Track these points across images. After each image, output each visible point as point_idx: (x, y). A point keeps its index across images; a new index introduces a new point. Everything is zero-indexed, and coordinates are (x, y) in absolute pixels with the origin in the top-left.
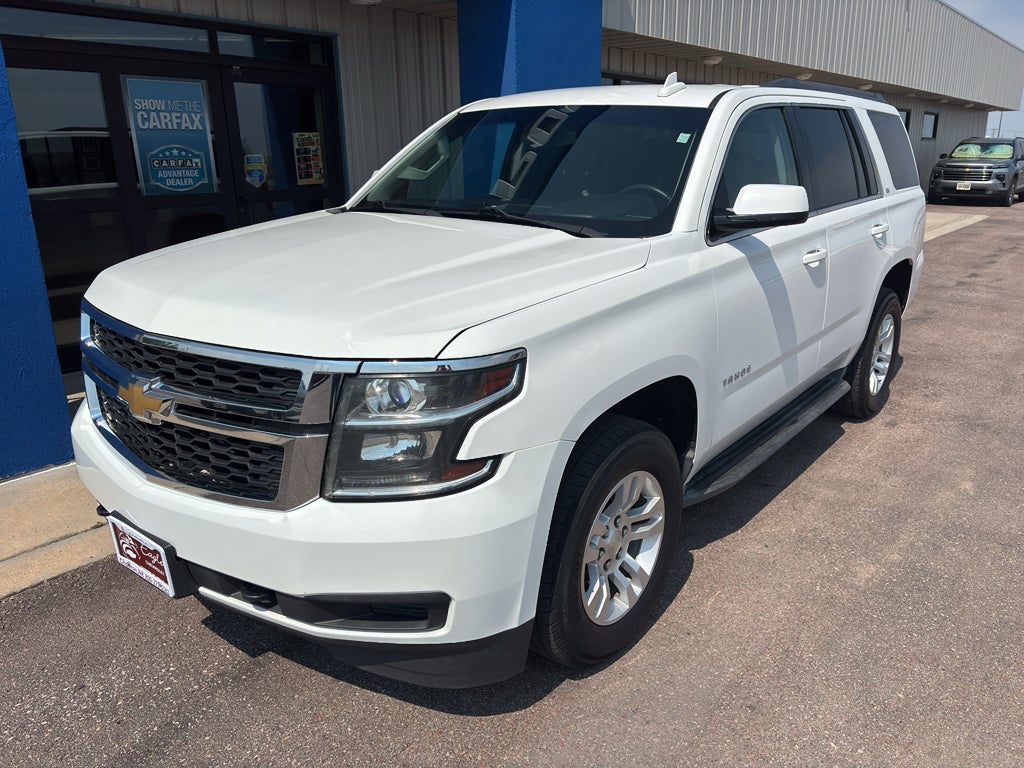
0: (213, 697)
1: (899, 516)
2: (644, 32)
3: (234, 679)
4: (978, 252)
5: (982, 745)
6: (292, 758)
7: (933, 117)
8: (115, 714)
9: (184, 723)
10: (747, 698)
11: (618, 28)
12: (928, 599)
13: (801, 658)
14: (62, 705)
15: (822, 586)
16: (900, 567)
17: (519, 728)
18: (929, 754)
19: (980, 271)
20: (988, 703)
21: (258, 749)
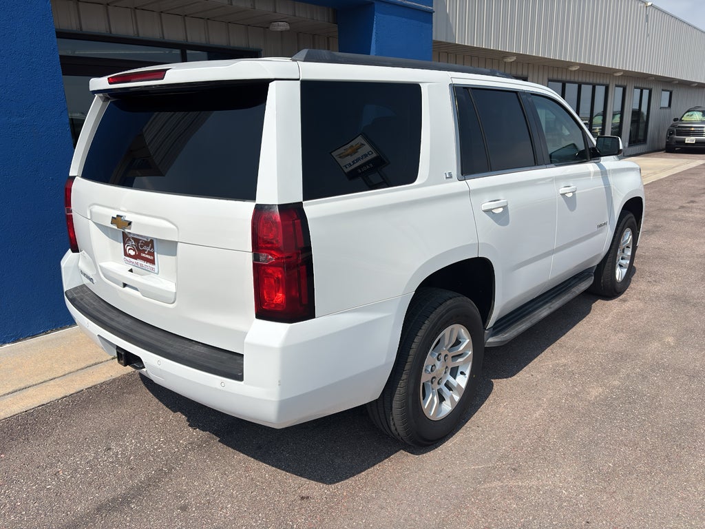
0: (186, 455)
1: (622, 358)
2: (462, 42)
3: (199, 446)
4: (697, 186)
5: (660, 494)
6: (233, 490)
7: (669, 93)
8: (129, 464)
9: (170, 470)
10: (513, 464)
11: (444, 41)
12: (635, 408)
13: (548, 442)
14: (97, 459)
15: (566, 400)
16: (618, 389)
17: (369, 478)
18: (625, 499)
19: (696, 199)
20: (667, 470)
21: (214, 485)
